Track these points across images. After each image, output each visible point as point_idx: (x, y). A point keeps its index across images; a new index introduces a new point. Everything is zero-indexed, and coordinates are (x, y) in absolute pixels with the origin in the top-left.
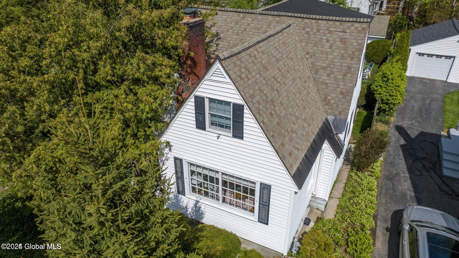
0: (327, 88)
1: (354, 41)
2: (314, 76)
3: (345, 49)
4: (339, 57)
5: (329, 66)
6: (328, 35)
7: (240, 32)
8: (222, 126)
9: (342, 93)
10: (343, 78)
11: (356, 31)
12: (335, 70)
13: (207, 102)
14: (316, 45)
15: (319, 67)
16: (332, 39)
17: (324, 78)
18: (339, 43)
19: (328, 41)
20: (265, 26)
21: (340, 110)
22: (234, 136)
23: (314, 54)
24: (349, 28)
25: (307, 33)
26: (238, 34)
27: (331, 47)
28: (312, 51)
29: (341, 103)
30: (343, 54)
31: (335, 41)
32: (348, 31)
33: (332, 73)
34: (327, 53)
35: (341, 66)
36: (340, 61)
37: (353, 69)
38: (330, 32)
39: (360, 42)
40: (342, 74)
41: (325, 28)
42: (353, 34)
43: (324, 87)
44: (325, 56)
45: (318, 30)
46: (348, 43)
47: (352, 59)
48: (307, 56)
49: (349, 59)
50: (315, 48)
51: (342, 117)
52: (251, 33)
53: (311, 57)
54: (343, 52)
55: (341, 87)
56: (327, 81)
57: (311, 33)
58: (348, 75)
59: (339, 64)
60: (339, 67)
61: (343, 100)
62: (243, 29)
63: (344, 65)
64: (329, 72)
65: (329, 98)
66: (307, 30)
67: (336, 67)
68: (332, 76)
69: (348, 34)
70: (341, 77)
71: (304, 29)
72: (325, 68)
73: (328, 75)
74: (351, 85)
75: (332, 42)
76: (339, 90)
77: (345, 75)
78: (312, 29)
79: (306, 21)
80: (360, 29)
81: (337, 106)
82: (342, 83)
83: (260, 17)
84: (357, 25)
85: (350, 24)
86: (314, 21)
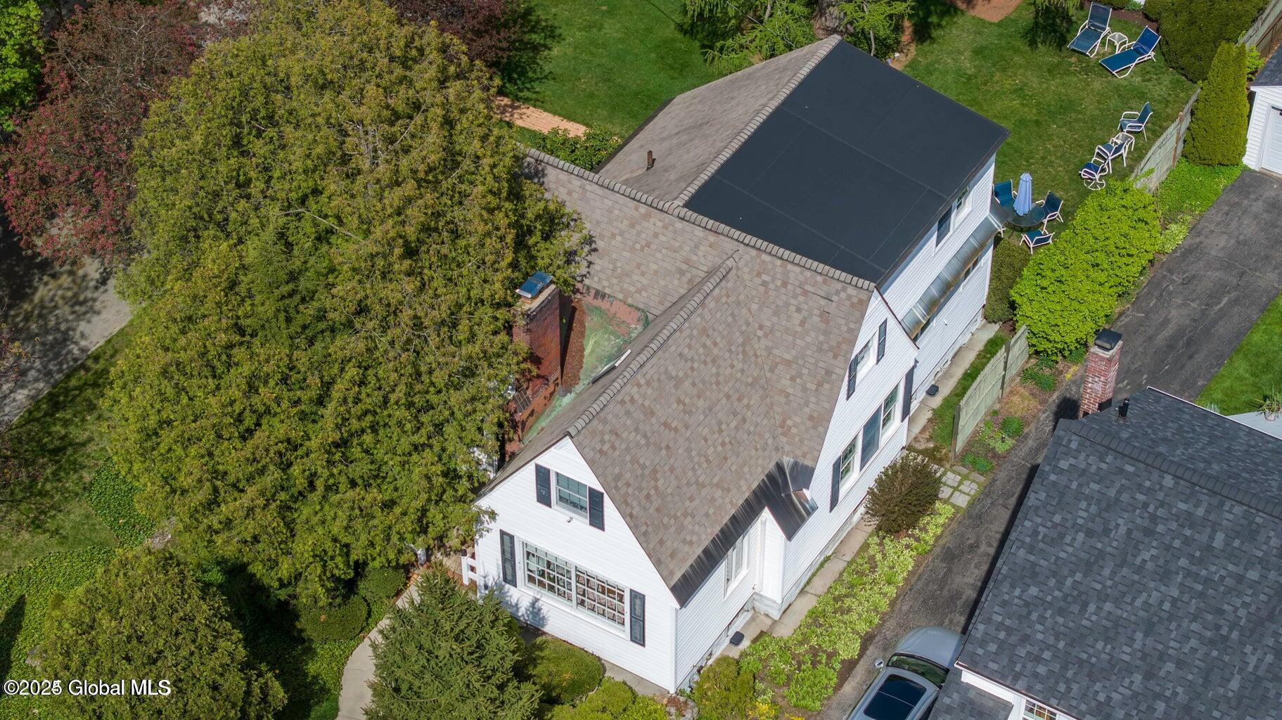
0: (788, 403)
1: (843, 322)
2: (768, 375)
3: (827, 333)
6: (801, 299)
7: (638, 246)
8: (575, 508)
9: (811, 418)
10: (817, 390)
11: (847, 302)
12: (805, 371)
14: (776, 313)
15: (778, 359)
16: (806, 307)
17: (786, 382)
18: (816, 319)
19: (799, 310)
20: (687, 248)
21: (805, 449)
22: (592, 524)
23: (772, 331)
24: (837, 293)
25: (764, 284)
26: (633, 250)
27: (802, 323)
28: (769, 324)
29: (807, 436)
30: (821, 343)
31: (811, 313)
32: (835, 298)
33: (800, 375)
34: (795, 335)
35: (816, 364)
36: (816, 355)
37: (834, 377)
38: (805, 293)
39: (852, 325)
40: (816, 381)
41: (797, 283)
42: (843, 308)
43: (783, 400)
44: (790, 339)
45: (785, 284)
47: (835, 357)
48: (760, 333)
49: (831, 354)
50: (775, 319)
51: (808, 462)
52: (659, 255)
53: (766, 335)
54: (821, 338)
55: (812, 406)
56: (790, 390)
57: (771, 286)
59: (813, 361)
60: (812, 367)
61: (812, 431)
62: (644, 243)
63: (821, 364)
64: (794, 373)
65: (789, 423)
66: (765, 277)
67: (807, 365)
69: (834, 304)
70: (814, 387)
71: (759, 275)
72: (788, 363)
73: (793, 379)
74: (827, 405)
75: (805, 314)
77: (820, 384)
78: (774, 280)
79: (765, 257)
80: (855, 300)
81: (801, 441)
82: (813, 399)
83: (679, 225)
84: (851, 290)
85: (839, 286)
86: (779, 262)
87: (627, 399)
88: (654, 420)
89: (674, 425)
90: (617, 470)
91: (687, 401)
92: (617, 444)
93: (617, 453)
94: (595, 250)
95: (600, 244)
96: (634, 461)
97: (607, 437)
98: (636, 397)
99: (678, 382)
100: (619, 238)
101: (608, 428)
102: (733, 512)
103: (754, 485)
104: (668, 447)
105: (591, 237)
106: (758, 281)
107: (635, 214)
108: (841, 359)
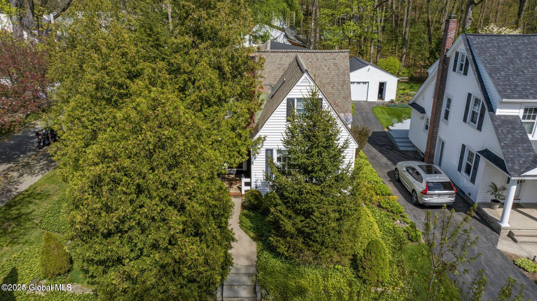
0: (334, 96)
1: (342, 64)
3: (338, 69)
4: (336, 76)
5: (331, 82)
6: (325, 62)
9: (344, 98)
10: (342, 88)
11: (342, 58)
12: (336, 84)
13: (296, 101)
14: (318, 69)
15: (325, 84)
16: (328, 64)
17: (330, 90)
18: (333, 67)
19: (326, 66)
20: (278, 60)
21: (346, 108)
23: (319, 75)
25: (310, 62)
27: (329, 69)
28: (317, 73)
29: (345, 104)
31: (330, 66)
32: (337, 58)
33: (334, 86)
34: (327, 74)
36: (337, 78)
37: (346, 82)
38: (326, 60)
39: (346, 64)
40: (341, 86)
41: (322, 58)
42: (341, 60)
43: (332, 95)
44: (326, 76)
45: (317, 60)
46: (339, 66)
47: (344, 75)
52: (268, 66)
53: (317, 77)
54: (337, 72)
56: (333, 92)
57: (313, 62)
58: (345, 86)
59: (337, 80)
60: (337, 82)
61: (346, 102)
63: (340, 80)
64: (332, 86)
65: (337, 102)
67: (335, 82)
68: (334, 88)
69: (337, 60)
71: (307, 60)
72: (329, 84)
73: (332, 88)
74: (348, 92)
75: (329, 66)
76: (342, 96)
78: (313, 60)
80: (344, 56)
84: (341, 54)
85: (336, 54)
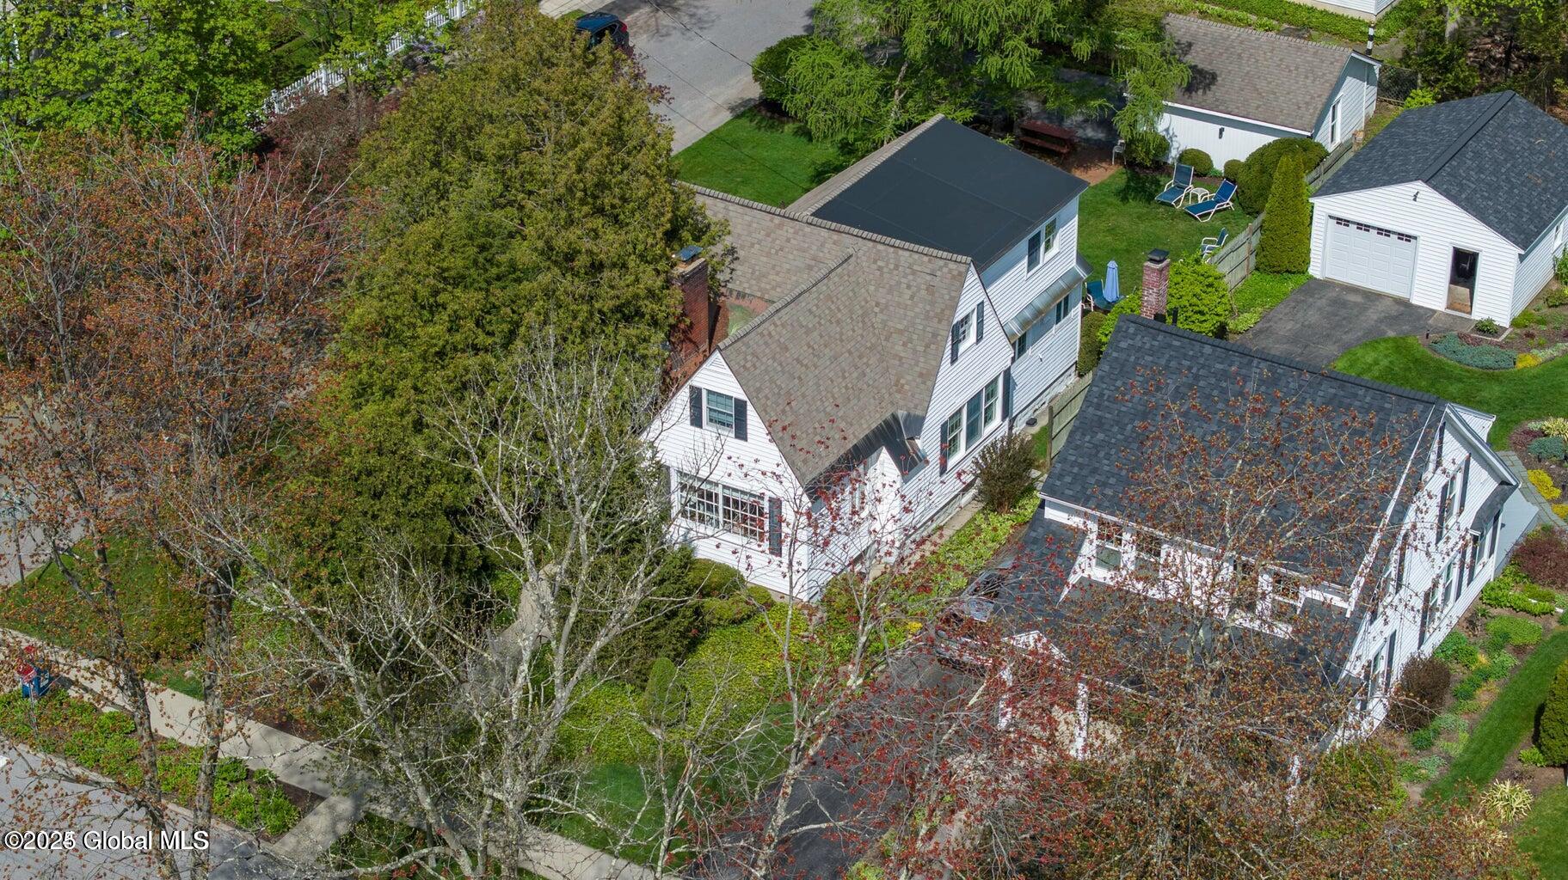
0: (901, 365)
1: (945, 292)
2: (884, 343)
3: (933, 303)
4: (922, 317)
5: (906, 330)
6: (911, 277)
7: (773, 251)
8: (723, 424)
9: (921, 375)
11: (949, 276)
12: (915, 337)
13: (704, 394)
14: (890, 291)
17: (899, 348)
18: (923, 292)
19: (909, 287)
20: (815, 248)
21: (917, 402)
22: (737, 437)
23: (887, 307)
24: (940, 268)
25: (880, 269)
26: (768, 255)
27: (912, 298)
28: (883, 301)
29: (919, 391)
31: (919, 289)
32: (939, 273)
33: (910, 340)
34: (906, 308)
36: (924, 322)
38: (914, 273)
39: (953, 294)
40: (924, 343)
41: (907, 265)
42: (946, 281)
43: (898, 363)
44: (902, 311)
45: (897, 267)
46: (937, 295)
47: (940, 321)
48: (877, 310)
49: (936, 320)
50: (889, 297)
51: (919, 413)
52: (791, 257)
53: (881, 311)
54: (928, 308)
55: (921, 365)
56: (902, 354)
57: (885, 270)
58: (932, 346)
59: (921, 327)
60: (921, 333)
61: (922, 387)
62: (777, 248)
64: (905, 339)
65: (902, 381)
66: (880, 263)
67: (916, 331)
68: (909, 345)
70: (922, 349)
71: (875, 262)
72: (901, 332)
73: (904, 345)
74: (934, 363)
75: (914, 289)
76: (918, 369)
77: (927, 346)
78: (887, 264)
79: (880, 247)
80: (955, 273)
81: (913, 396)
82: (922, 359)
83: (808, 229)
84: (952, 265)
85: (941, 263)
86: (892, 249)
87: (765, 332)
88: (788, 355)
89: (805, 362)
90: (758, 385)
91: (816, 347)
92: (758, 364)
93: (758, 371)
94: (737, 259)
95: (741, 253)
96: (772, 381)
97: (749, 358)
98: (773, 333)
99: (808, 332)
100: (757, 246)
101: (750, 350)
102: (855, 442)
103: (874, 426)
104: (799, 378)
105: (733, 248)
106: (875, 267)
107: (769, 224)
108: (945, 323)
